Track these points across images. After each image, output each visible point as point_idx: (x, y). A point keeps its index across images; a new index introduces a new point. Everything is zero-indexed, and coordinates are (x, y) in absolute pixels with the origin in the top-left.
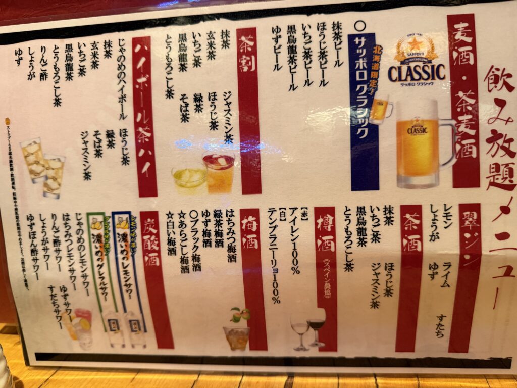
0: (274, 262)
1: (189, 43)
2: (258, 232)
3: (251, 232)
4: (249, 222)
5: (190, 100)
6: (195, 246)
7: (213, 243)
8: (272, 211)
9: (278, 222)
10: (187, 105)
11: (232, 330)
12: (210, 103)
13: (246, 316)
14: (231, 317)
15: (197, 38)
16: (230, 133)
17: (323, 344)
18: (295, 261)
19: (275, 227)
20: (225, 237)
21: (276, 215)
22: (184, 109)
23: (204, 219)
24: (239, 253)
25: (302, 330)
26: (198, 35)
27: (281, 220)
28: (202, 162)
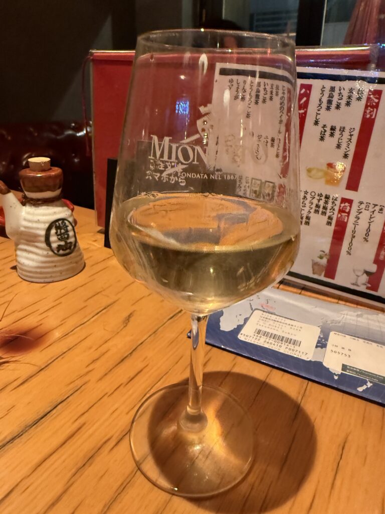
0: (354, 232)
1: (336, 94)
2: (349, 213)
3: (344, 212)
4: (345, 206)
5: (328, 129)
6: (309, 211)
7: (320, 212)
8: (361, 203)
9: (363, 210)
10: (325, 131)
11: (317, 263)
12: (340, 133)
13: (328, 257)
14: (319, 255)
15: (342, 91)
16: (348, 153)
17: (369, 285)
18: (367, 234)
19: (360, 213)
20: (328, 211)
21: (363, 206)
22: (323, 133)
23: (318, 198)
24: (334, 222)
25: (360, 274)
26: (343, 89)
27: (365, 209)
28: (326, 166)
